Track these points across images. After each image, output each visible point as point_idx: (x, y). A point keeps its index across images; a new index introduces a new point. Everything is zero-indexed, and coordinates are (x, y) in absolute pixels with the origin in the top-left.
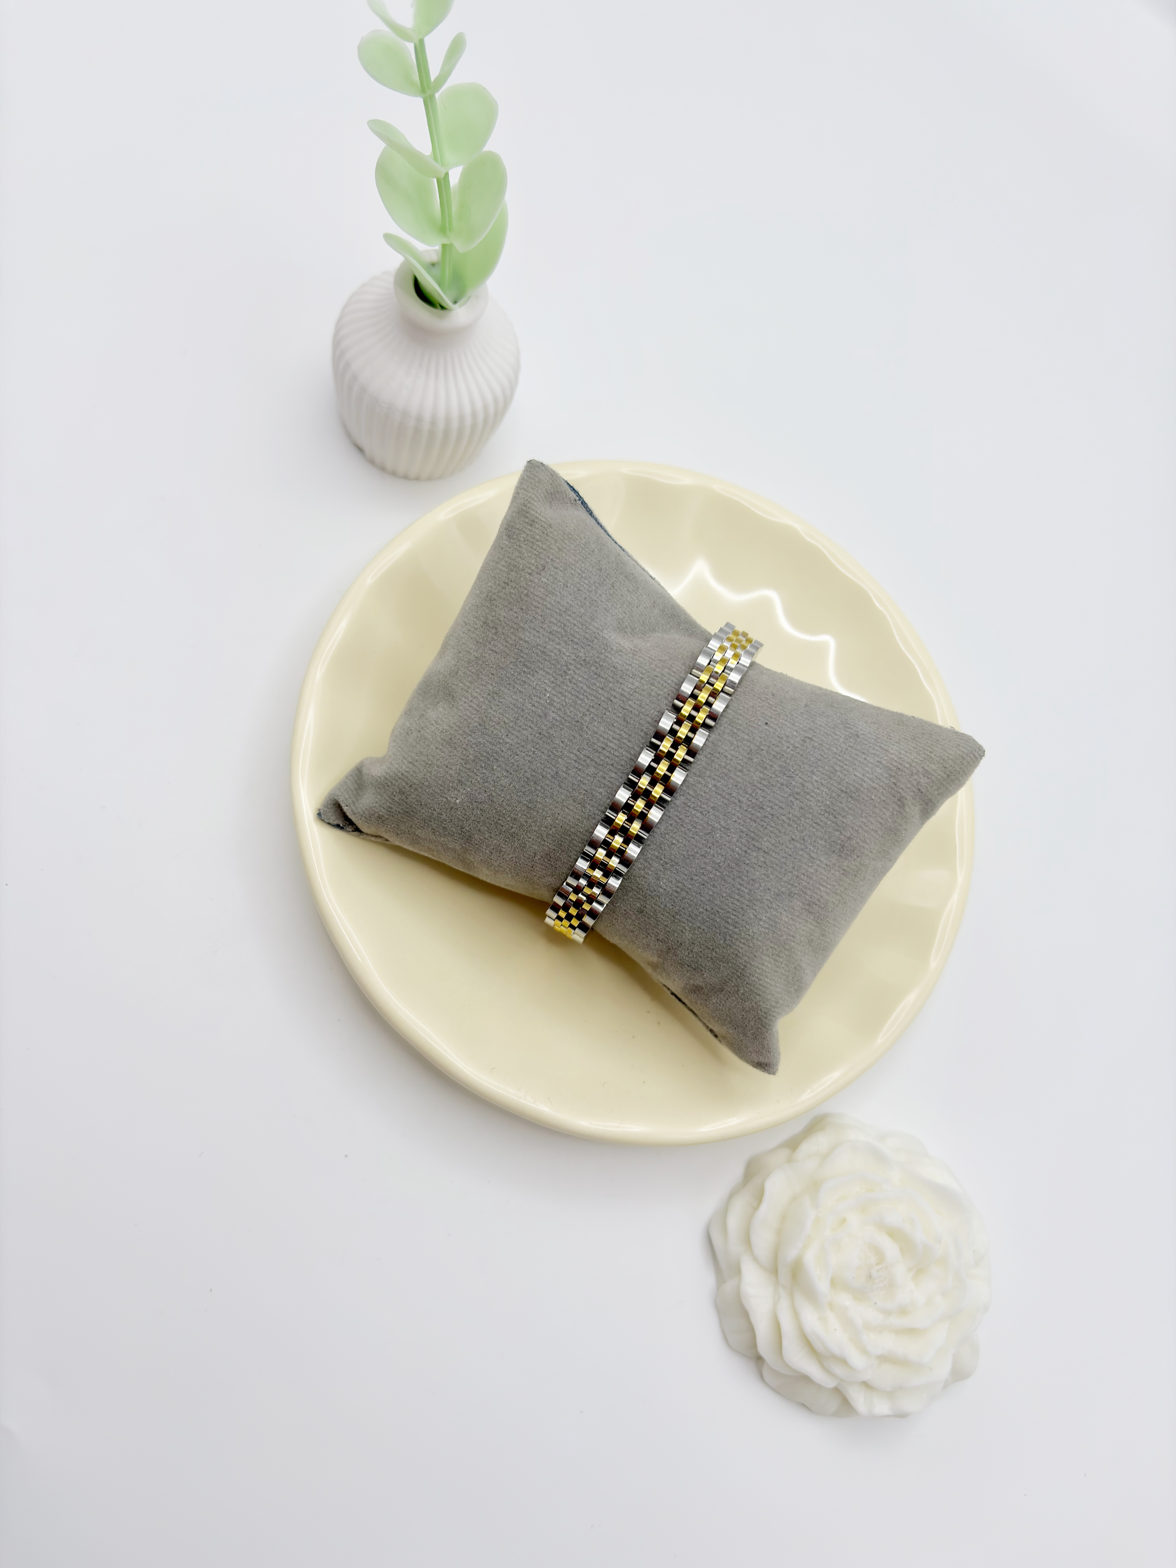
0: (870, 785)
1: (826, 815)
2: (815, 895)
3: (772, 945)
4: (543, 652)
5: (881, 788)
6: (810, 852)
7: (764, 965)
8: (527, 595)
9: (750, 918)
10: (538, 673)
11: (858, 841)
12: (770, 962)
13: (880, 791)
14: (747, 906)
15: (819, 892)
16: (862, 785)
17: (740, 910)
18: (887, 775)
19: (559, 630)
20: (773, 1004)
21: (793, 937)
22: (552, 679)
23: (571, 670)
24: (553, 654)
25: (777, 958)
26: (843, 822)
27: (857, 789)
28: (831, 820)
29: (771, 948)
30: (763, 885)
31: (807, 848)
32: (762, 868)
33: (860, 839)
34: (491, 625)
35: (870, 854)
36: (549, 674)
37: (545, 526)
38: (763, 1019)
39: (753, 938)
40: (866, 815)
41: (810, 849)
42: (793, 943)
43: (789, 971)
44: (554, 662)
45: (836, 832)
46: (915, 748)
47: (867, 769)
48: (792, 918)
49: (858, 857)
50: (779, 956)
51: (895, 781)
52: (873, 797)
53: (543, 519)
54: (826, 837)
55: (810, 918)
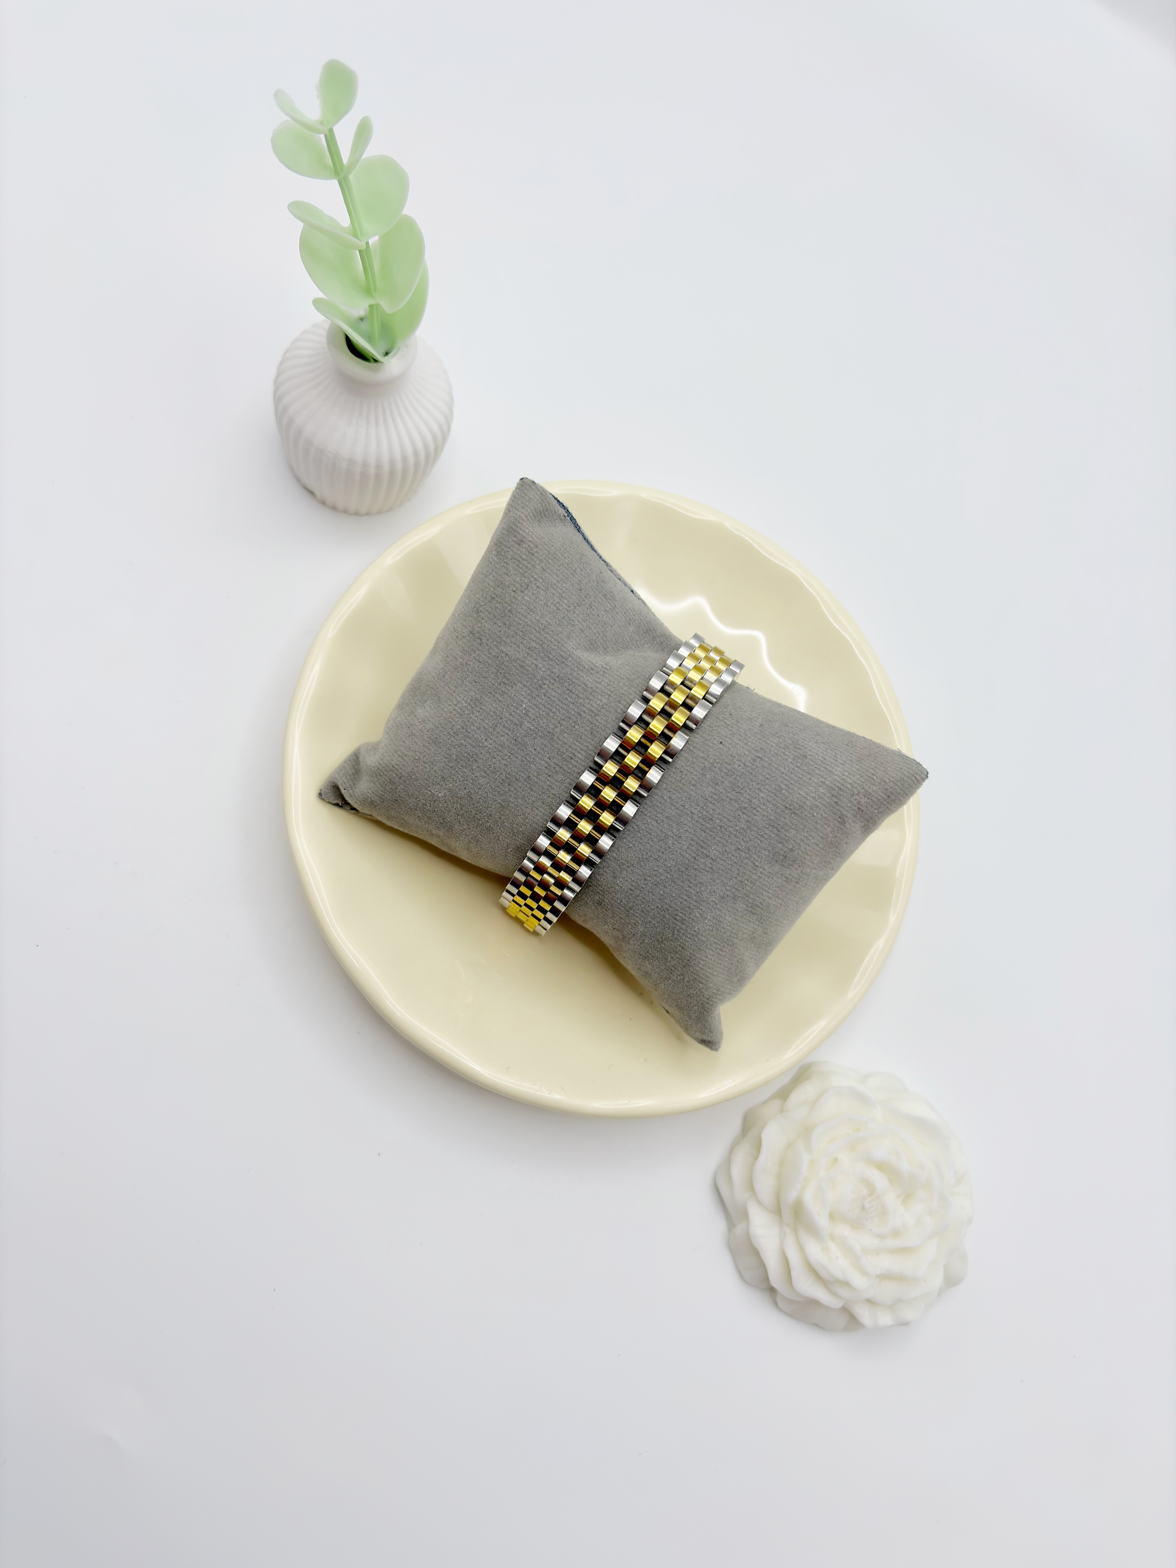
0: (813, 803)
1: (771, 828)
2: (757, 898)
3: (716, 941)
4: (522, 666)
5: (823, 807)
6: (754, 861)
7: (707, 957)
8: (510, 611)
9: (697, 917)
10: (516, 685)
11: (800, 853)
12: (713, 955)
13: (822, 809)
14: (694, 906)
15: (761, 896)
16: (805, 803)
17: (687, 909)
18: (828, 795)
19: (537, 646)
20: (715, 991)
21: (736, 934)
22: (529, 692)
23: (546, 684)
24: (530, 669)
25: (721, 953)
26: (786, 836)
27: (800, 806)
28: (774, 833)
29: (715, 943)
30: (709, 887)
31: (751, 857)
32: (709, 873)
33: (802, 851)
34: (477, 635)
35: (811, 865)
36: (526, 686)
37: (532, 546)
38: (705, 1004)
39: (698, 934)
40: (808, 830)
41: (754, 858)
42: (736, 940)
43: (732, 964)
44: (530, 676)
45: (779, 845)
47: (811, 788)
48: (735, 919)
49: (799, 866)
50: (722, 951)
51: (836, 800)
52: (815, 815)
53: (530, 539)
54: (770, 849)
55: (752, 919)
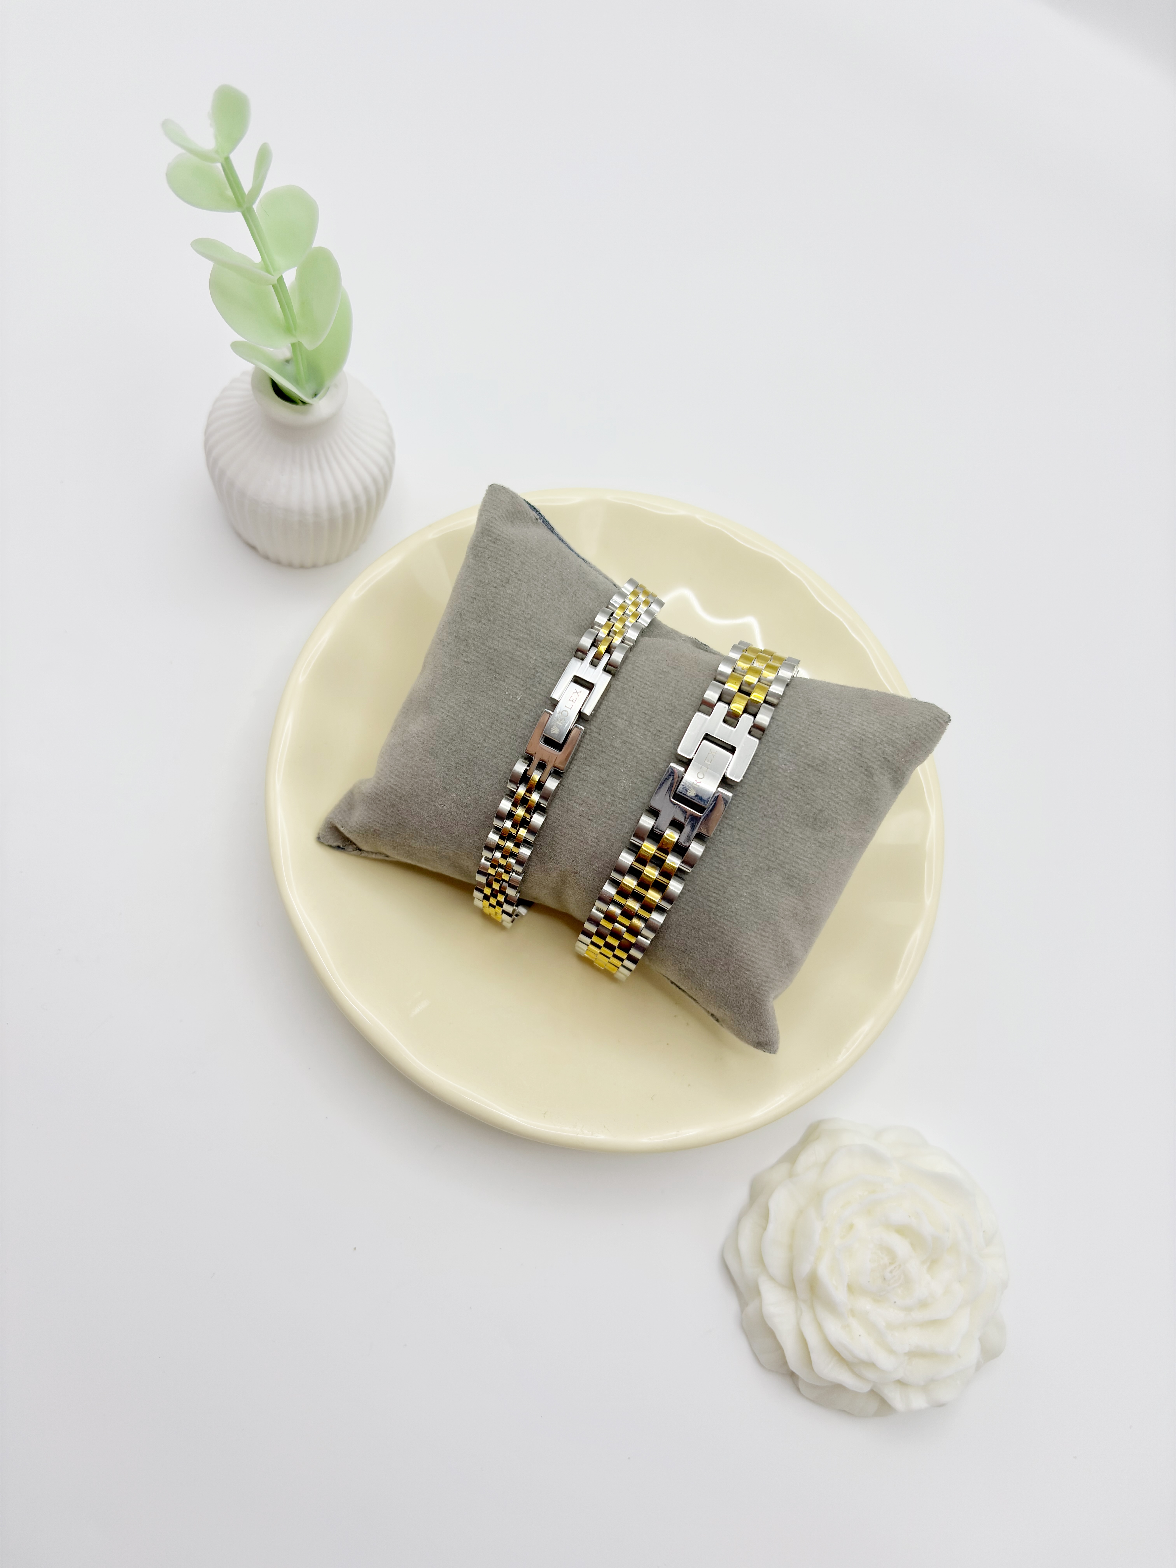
10: (508, 678)
11: (830, 812)
12: (756, 937)
13: (847, 762)
14: (728, 883)
20: (764, 979)
22: (522, 683)
23: (539, 672)
24: (521, 660)
31: (779, 823)
32: (738, 845)
33: (832, 810)
35: (845, 826)
36: (519, 678)
37: (508, 542)
38: (756, 995)
39: (736, 914)
40: (835, 787)
41: (783, 824)
42: (777, 918)
44: (522, 667)
46: (877, 718)
49: (832, 828)
51: (859, 752)
53: (505, 536)
